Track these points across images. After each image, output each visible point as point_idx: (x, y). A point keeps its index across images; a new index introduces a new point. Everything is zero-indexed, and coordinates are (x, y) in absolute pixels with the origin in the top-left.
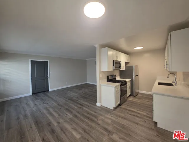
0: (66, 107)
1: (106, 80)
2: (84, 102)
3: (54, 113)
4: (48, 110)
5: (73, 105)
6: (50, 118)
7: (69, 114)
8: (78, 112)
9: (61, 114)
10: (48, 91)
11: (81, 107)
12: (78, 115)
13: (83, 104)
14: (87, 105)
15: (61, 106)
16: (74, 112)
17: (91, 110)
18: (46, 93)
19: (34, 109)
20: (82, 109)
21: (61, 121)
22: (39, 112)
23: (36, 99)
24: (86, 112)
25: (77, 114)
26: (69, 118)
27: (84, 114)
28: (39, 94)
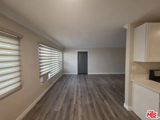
0: (90, 92)
1: (148, 76)
2: (109, 95)
3: (79, 93)
4: (78, 89)
5: (96, 93)
6: (75, 96)
7: (88, 100)
8: (96, 103)
9: (83, 97)
10: (87, 74)
11: (103, 98)
12: (95, 106)
13: (108, 96)
14: (111, 99)
15: (88, 89)
16: (94, 100)
17: (112, 109)
18: (85, 75)
19: (72, 85)
20: (103, 102)
21: (79, 102)
22: (73, 88)
23: (78, 78)
24: (105, 107)
25: (94, 103)
26: (86, 103)
27: (101, 108)
28: (81, 75)
